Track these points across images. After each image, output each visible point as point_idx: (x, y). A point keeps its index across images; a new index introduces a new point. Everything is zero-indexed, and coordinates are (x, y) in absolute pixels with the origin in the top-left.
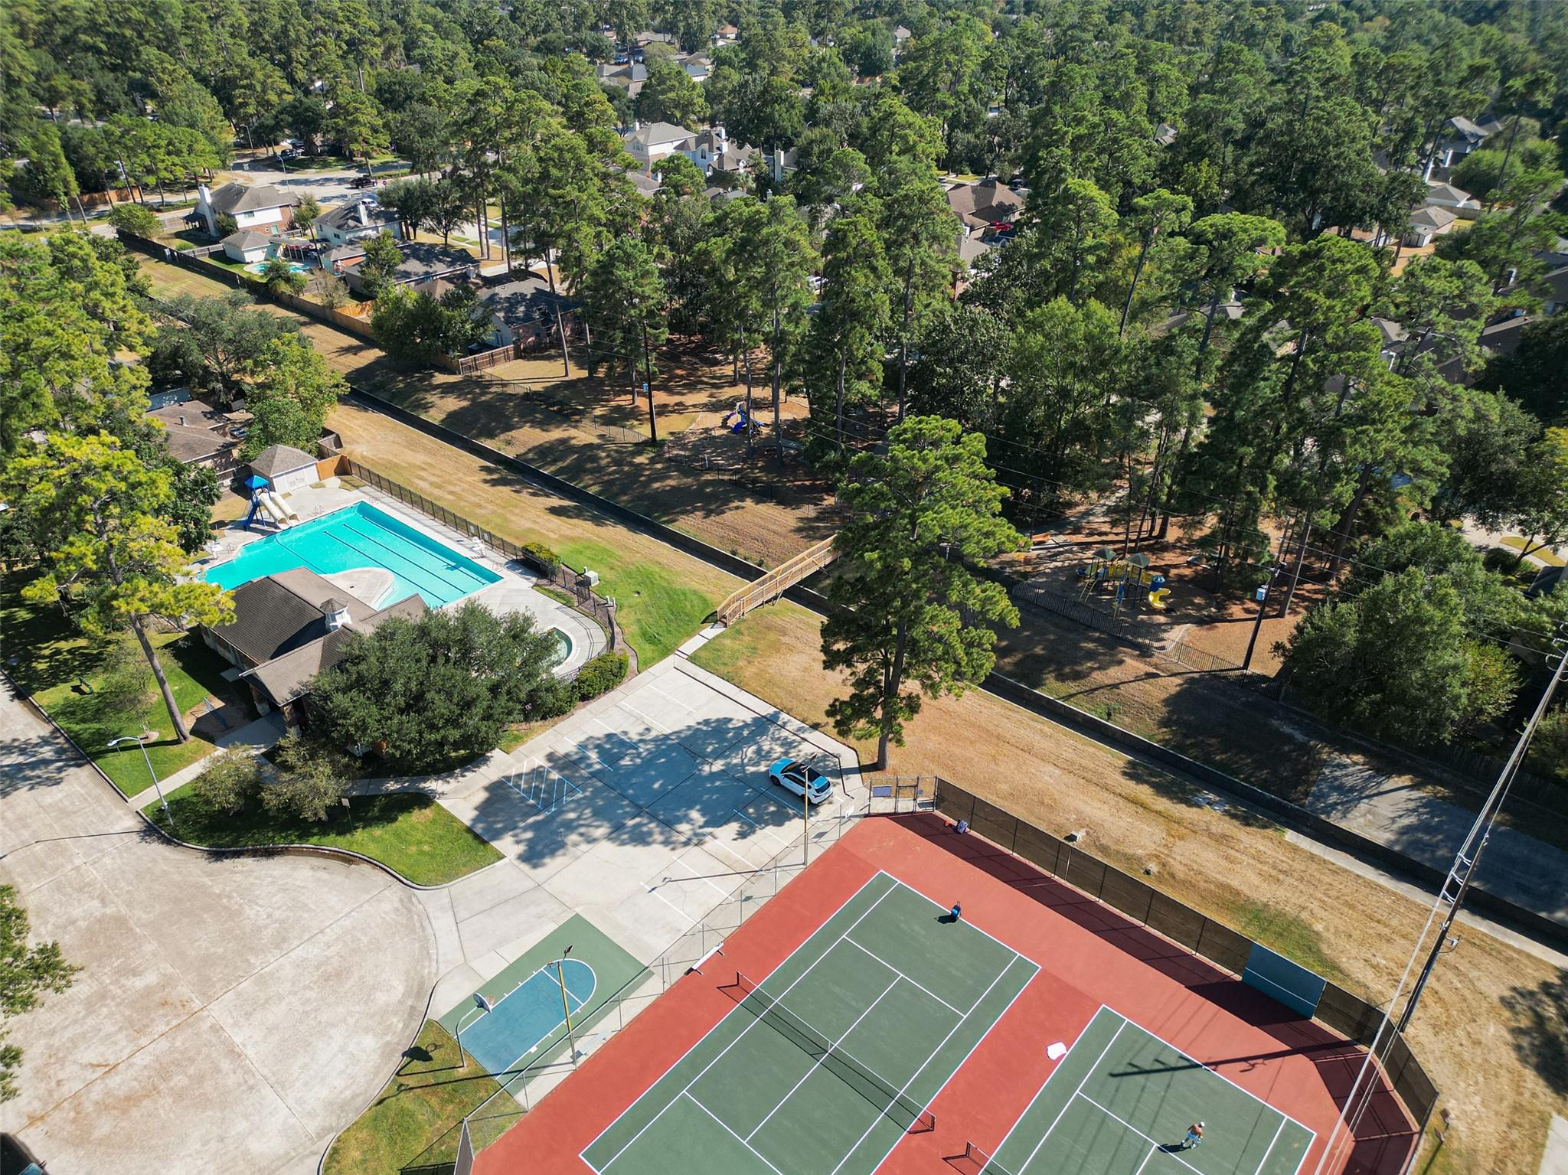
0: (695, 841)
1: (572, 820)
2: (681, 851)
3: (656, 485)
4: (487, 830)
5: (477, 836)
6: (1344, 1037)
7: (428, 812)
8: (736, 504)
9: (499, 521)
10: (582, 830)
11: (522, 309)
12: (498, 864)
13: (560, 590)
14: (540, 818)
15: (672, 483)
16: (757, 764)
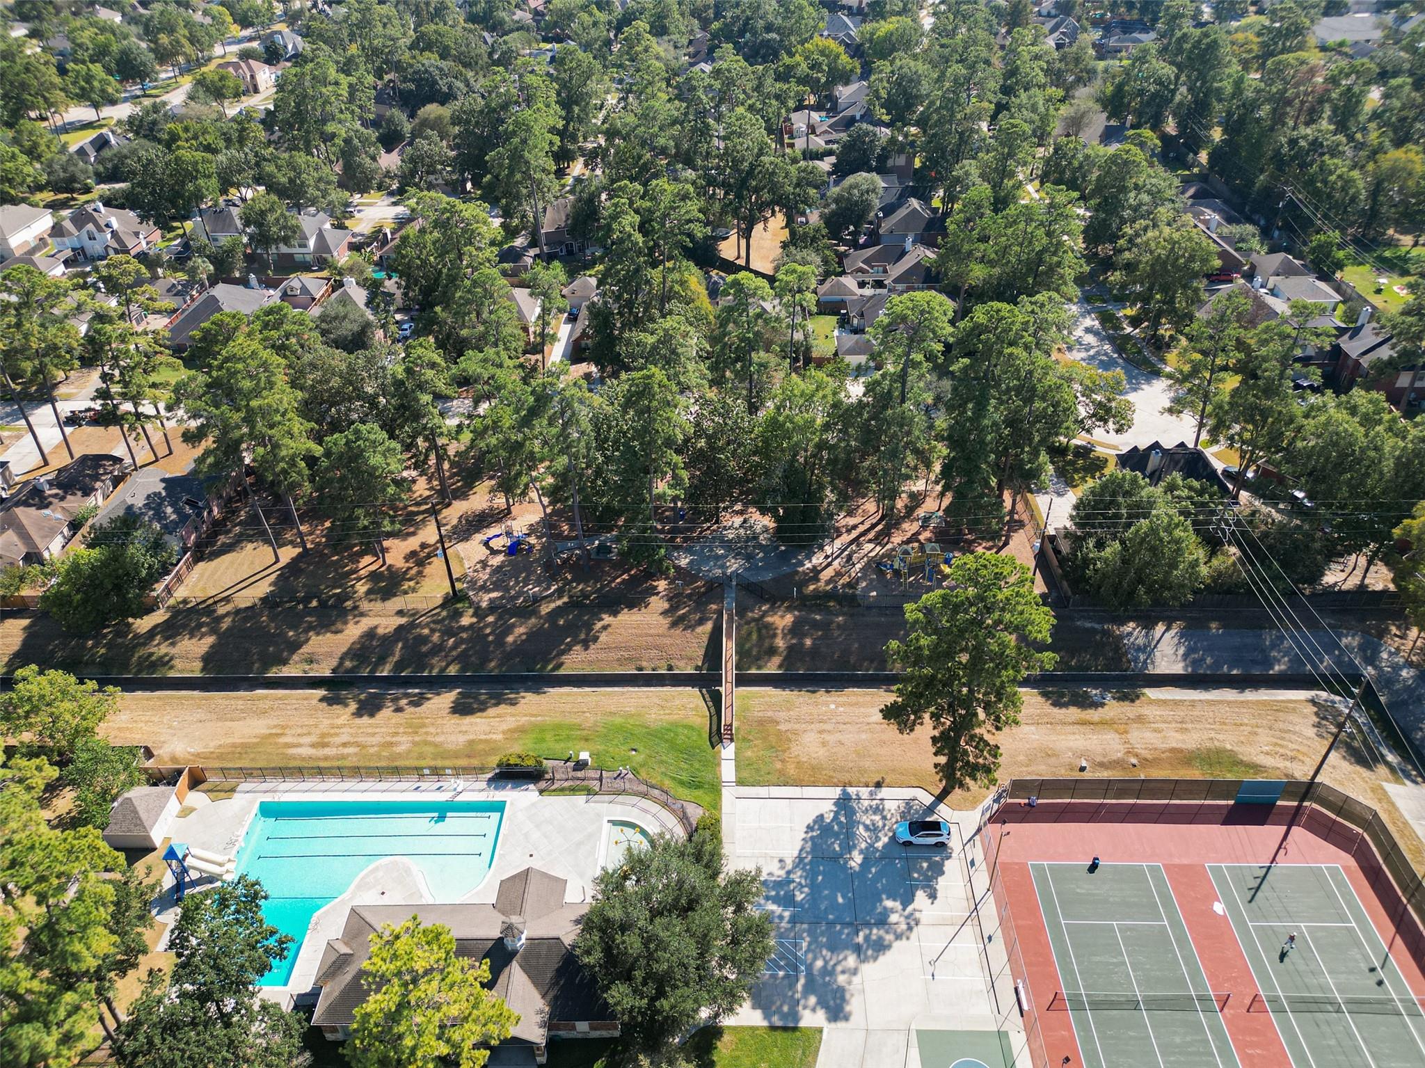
0: (913, 923)
1: (825, 967)
2: (913, 935)
3: (510, 639)
4: (784, 1016)
5: (785, 1029)
6: (1296, 804)
7: (726, 1038)
8: (599, 625)
9: (430, 749)
10: (839, 968)
11: (169, 510)
12: (824, 1036)
13: (566, 784)
14: (802, 981)
15: (522, 630)
16: (878, 839)
